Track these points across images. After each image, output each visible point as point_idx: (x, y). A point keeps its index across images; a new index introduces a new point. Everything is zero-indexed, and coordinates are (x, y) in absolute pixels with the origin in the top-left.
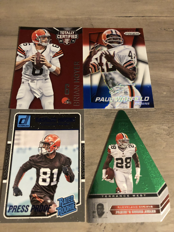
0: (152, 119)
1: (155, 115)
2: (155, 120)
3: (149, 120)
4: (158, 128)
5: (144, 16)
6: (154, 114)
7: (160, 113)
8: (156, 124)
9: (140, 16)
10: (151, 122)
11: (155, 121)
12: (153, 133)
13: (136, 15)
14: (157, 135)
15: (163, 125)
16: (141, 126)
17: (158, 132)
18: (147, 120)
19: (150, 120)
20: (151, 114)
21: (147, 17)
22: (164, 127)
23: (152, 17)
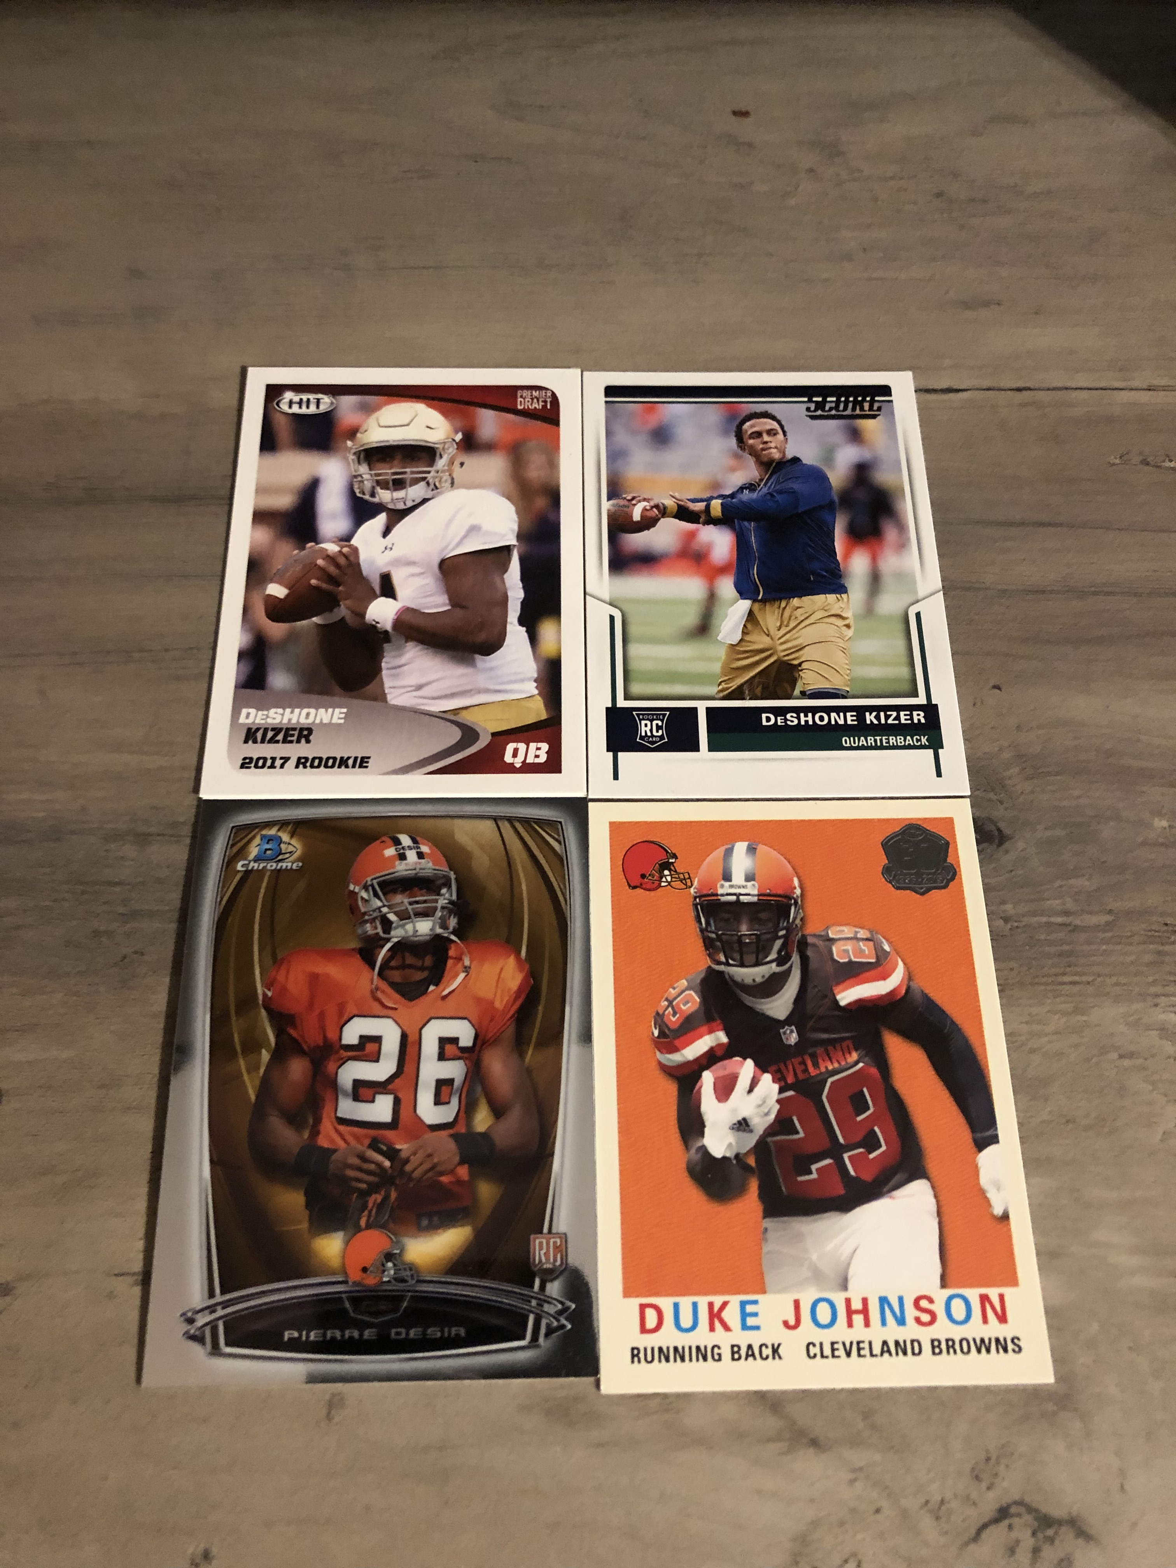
0: (1095, 969)
1: (1110, 947)
2: (1110, 976)
3: (1077, 978)
4: (1127, 1024)
5: (1029, 389)
6: (1104, 941)
7: (1136, 939)
8: (1117, 999)
9: (1002, 385)
10: (1090, 989)
11: (1108, 980)
12: (1104, 1051)
13: (986, 384)
14: (1126, 1063)
15: (1156, 1005)
16: (1035, 1010)
17: (1132, 1048)
18: (1067, 979)
19: (1084, 979)
20: (1089, 942)
21: (1039, 389)
22: (1163, 1017)
23: (1075, 394)
